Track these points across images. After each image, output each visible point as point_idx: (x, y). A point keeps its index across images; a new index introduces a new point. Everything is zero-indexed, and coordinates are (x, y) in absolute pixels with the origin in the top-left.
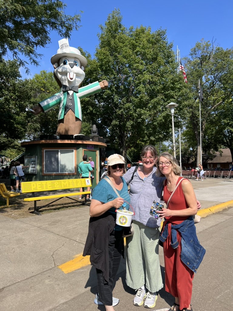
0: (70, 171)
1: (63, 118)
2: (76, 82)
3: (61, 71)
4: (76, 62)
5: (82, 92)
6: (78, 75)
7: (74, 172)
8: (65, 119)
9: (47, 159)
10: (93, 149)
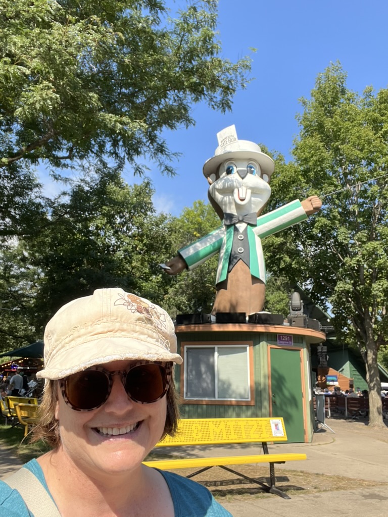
0: (242, 397)
1: (225, 278)
2: (252, 206)
3: (222, 187)
4: (251, 167)
5: (266, 224)
6: (255, 191)
7: (249, 400)
8: (229, 281)
9: (190, 367)
10: (292, 345)
